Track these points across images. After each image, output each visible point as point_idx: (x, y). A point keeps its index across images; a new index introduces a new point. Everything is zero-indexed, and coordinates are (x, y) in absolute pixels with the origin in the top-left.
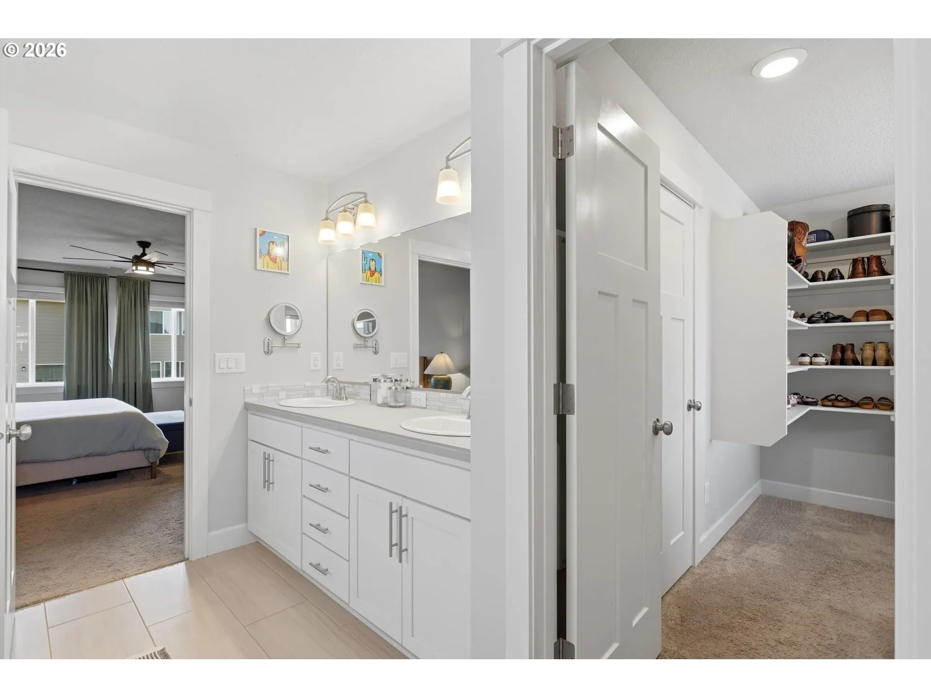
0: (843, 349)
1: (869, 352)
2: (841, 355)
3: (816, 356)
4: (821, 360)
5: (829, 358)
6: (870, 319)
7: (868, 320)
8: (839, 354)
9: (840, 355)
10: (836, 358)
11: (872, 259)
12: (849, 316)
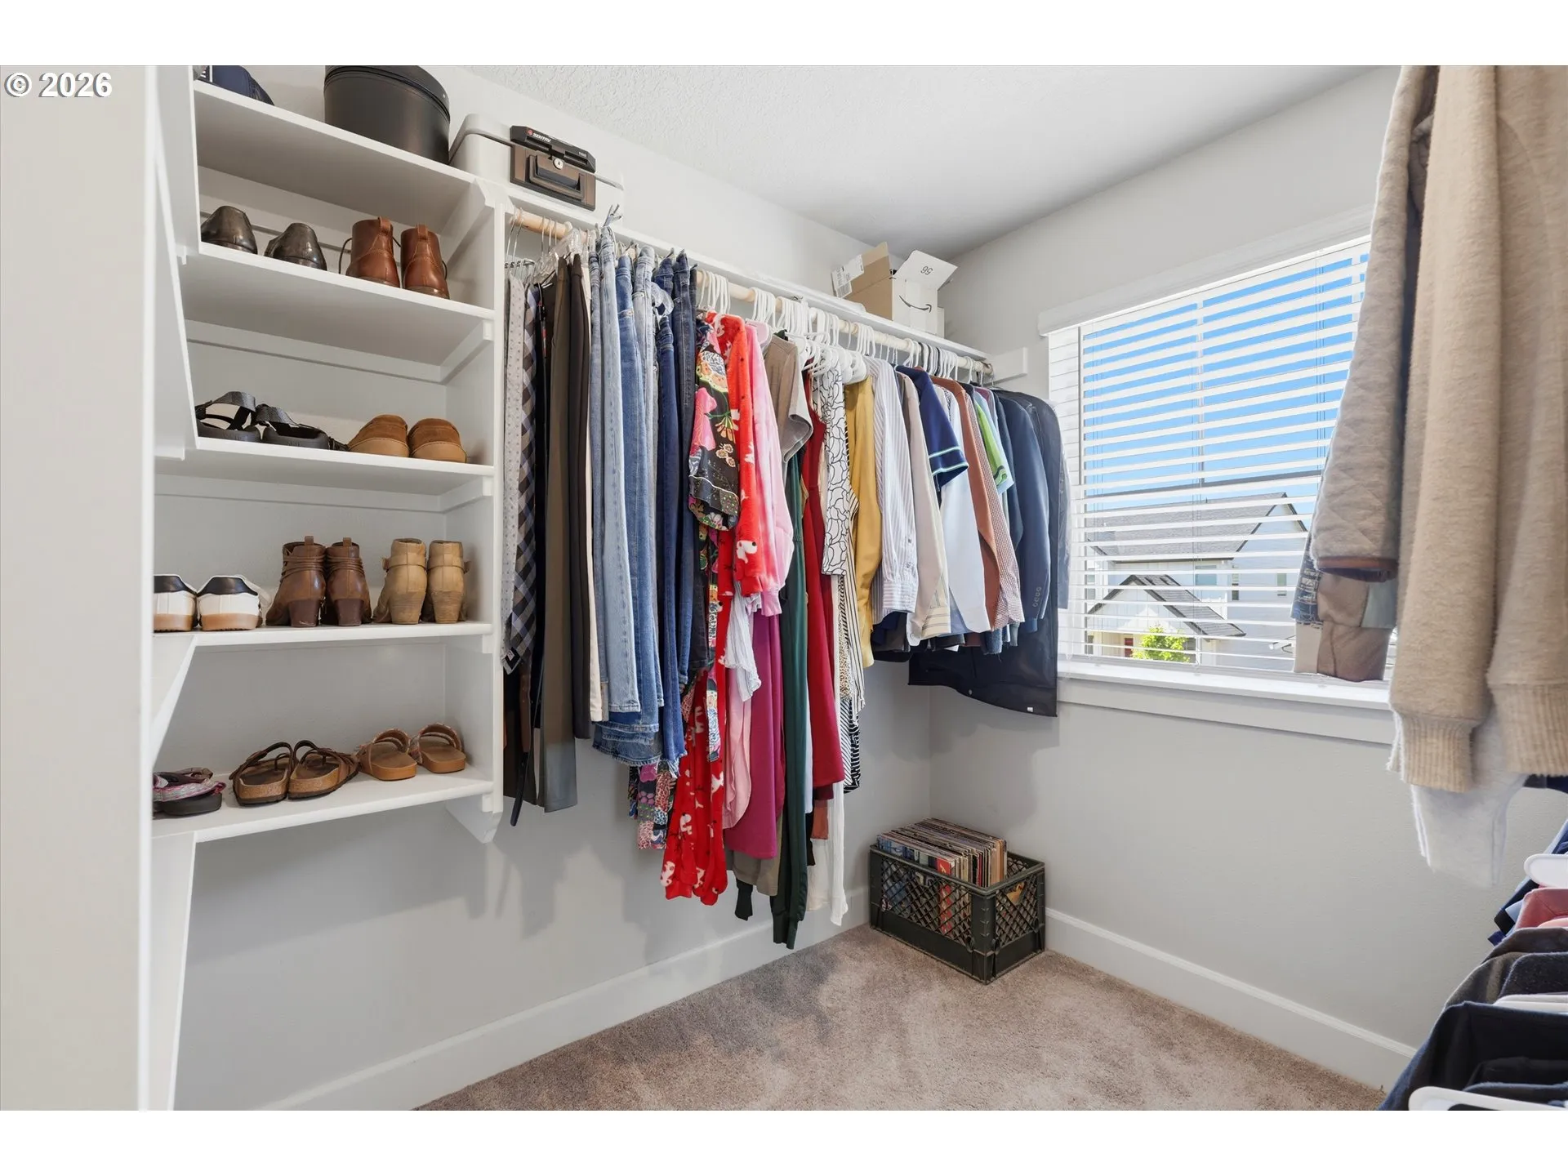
0: (330, 562)
1: (412, 576)
2: (322, 586)
3: (218, 587)
4: (244, 606)
5: (269, 596)
6: (418, 452)
7: (411, 455)
8: (314, 581)
9: (316, 584)
10: (301, 595)
11: (424, 239)
12: (344, 437)
